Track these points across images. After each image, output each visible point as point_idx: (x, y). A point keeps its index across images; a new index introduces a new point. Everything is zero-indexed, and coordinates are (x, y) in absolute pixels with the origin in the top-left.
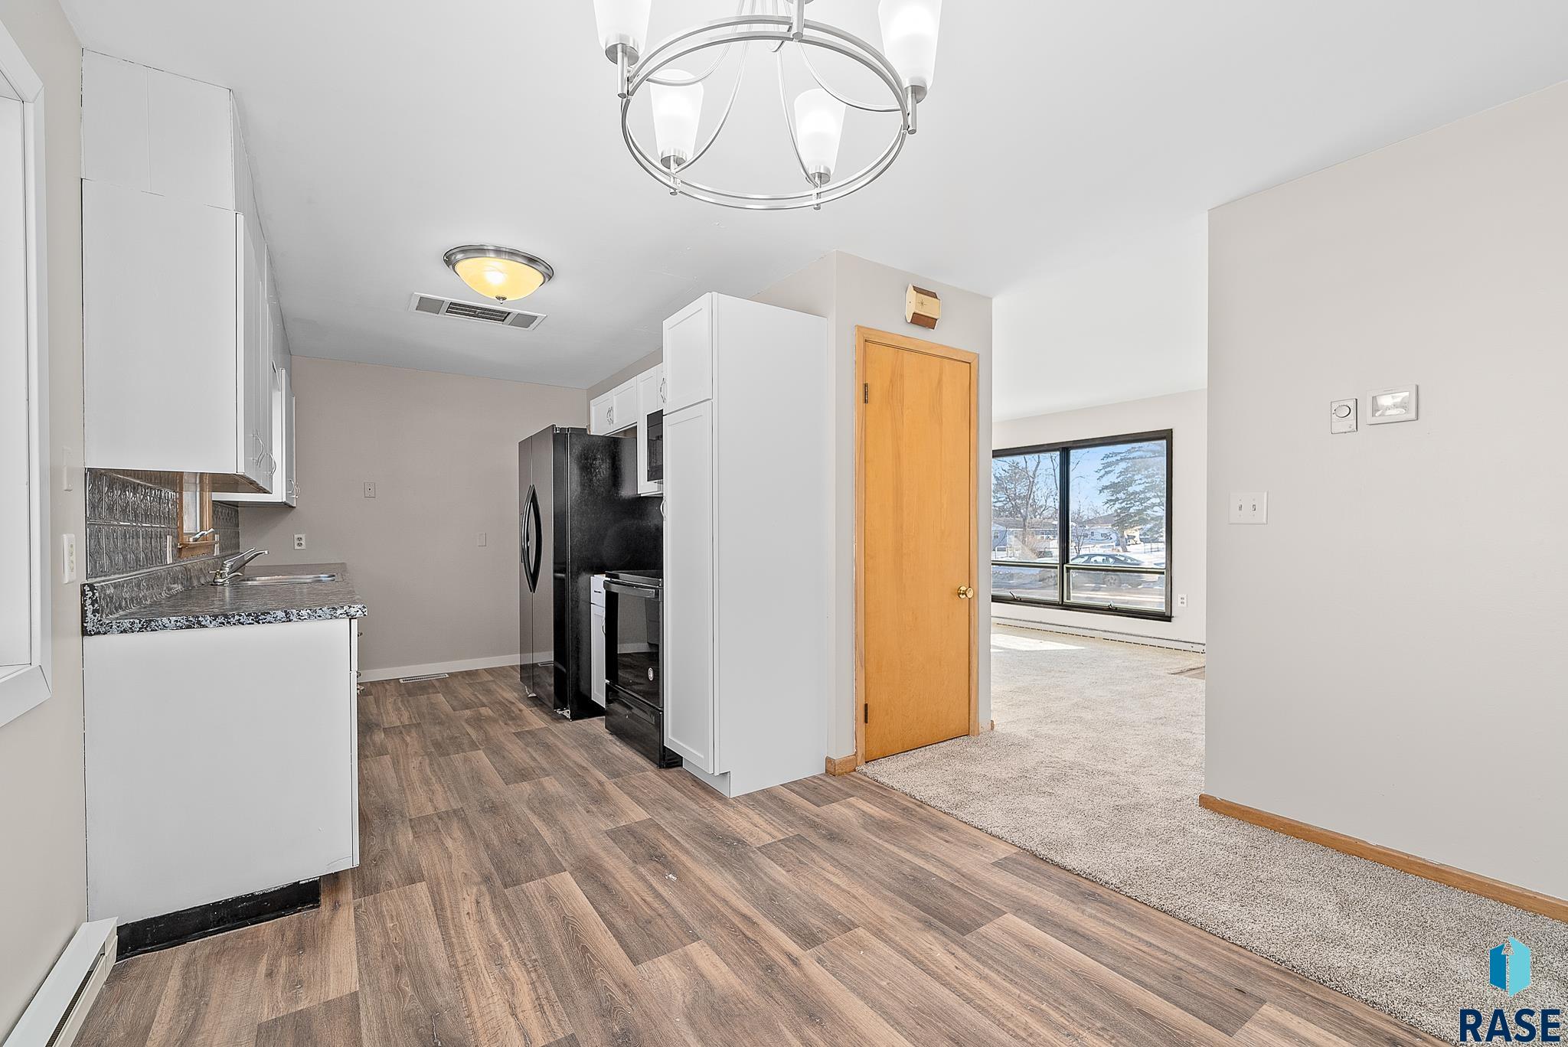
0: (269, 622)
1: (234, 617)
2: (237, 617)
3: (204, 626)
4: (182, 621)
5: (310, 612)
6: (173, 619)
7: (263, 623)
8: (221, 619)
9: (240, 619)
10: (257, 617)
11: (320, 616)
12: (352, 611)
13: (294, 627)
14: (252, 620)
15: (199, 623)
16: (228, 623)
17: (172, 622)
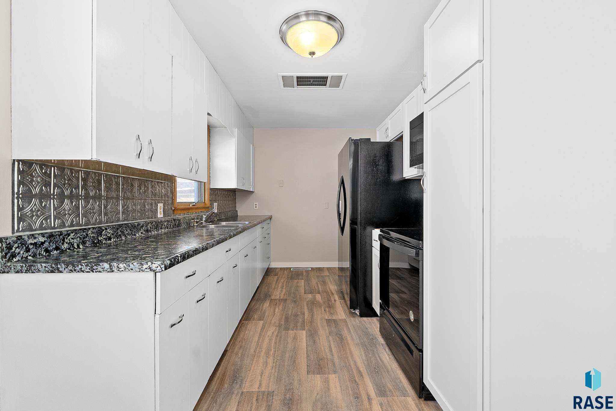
0: (100, 272)
1: (78, 266)
2: (80, 267)
3: (61, 272)
4: (48, 267)
5: (125, 266)
6: (44, 265)
7: (96, 272)
8: (70, 267)
9: (82, 268)
10: (92, 267)
11: (132, 269)
12: (154, 267)
13: (115, 276)
14: (89, 269)
15: (58, 269)
16: (75, 270)
17: (43, 268)
